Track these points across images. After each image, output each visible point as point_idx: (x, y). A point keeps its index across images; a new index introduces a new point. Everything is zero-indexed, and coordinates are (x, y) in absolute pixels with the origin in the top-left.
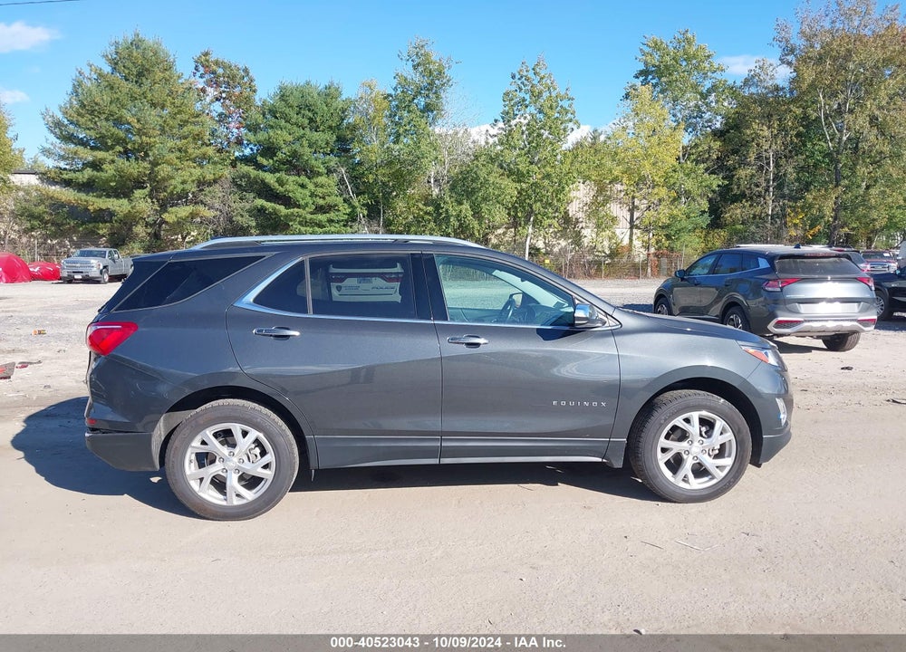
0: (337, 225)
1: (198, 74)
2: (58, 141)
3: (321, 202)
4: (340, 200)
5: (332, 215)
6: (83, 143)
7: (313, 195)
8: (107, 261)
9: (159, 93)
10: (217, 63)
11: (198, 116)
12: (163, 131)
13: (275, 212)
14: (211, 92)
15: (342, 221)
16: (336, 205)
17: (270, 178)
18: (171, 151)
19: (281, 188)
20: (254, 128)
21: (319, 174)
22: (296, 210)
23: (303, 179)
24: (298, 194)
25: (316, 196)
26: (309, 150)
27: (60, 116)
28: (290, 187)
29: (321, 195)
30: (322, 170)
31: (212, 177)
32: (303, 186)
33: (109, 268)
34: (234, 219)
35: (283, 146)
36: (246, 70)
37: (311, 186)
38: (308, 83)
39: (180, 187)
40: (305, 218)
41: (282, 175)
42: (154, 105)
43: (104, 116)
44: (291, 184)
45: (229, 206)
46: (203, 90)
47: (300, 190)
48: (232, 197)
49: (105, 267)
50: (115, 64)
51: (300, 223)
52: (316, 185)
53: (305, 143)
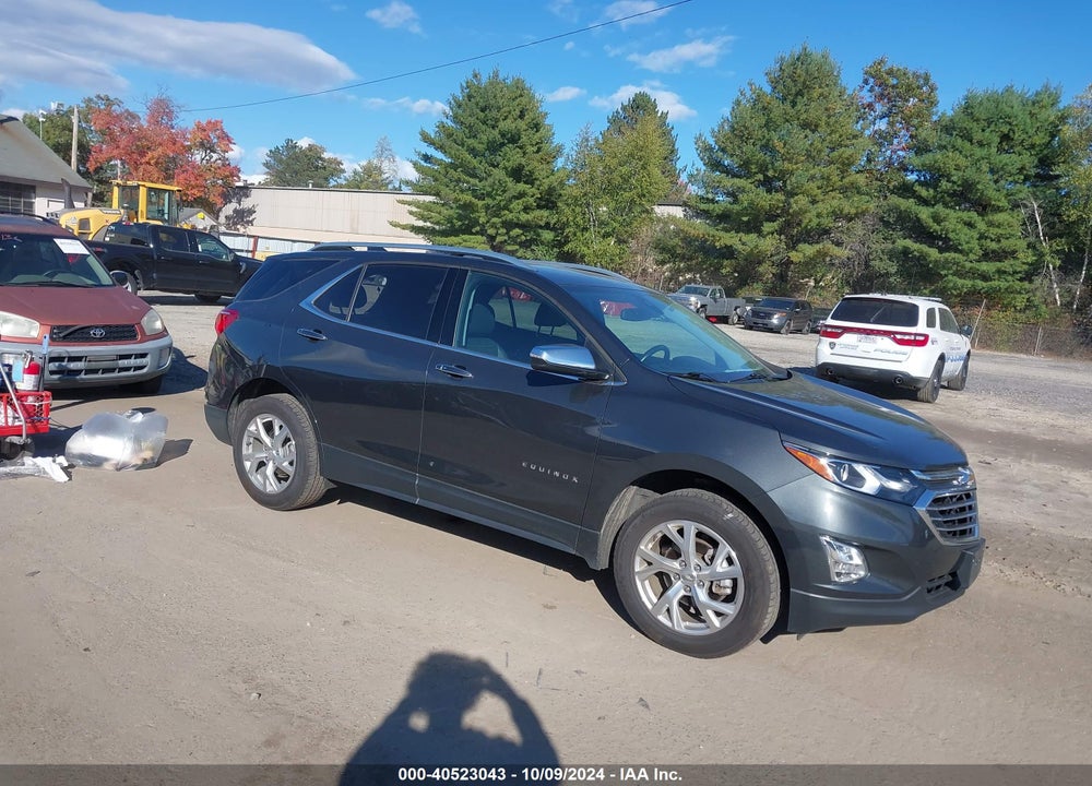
0: (1010, 278)
1: (868, 87)
2: (704, 168)
3: (994, 246)
4: (1022, 244)
5: (1006, 265)
6: (727, 171)
7: (982, 237)
8: (708, 300)
9: (814, 112)
10: (890, 73)
11: (855, 137)
12: (809, 155)
13: (923, 257)
14: (880, 108)
15: (1020, 272)
16: (1014, 252)
17: (924, 213)
18: (812, 178)
19: (938, 228)
20: (921, 149)
21: (999, 209)
22: (953, 255)
23: (974, 216)
24: (964, 236)
25: (986, 238)
26: (989, 176)
27: (711, 141)
28: (949, 225)
29: (993, 237)
30: (1003, 203)
31: (853, 211)
32: (970, 225)
33: (708, 308)
34: (872, 263)
35: (954, 172)
36: (927, 79)
37: (982, 226)
38: (1008, 90)
39: (815, 221)
40: (963, 267)
41: (939, 208)
42: (805, 125)
43: (752, 141)
44: (953, 220)
45: (868, 247)
46: (870, 106)
47: (966, 229)
48: (874, 237)
49: (702, 306)
50: (774, 83)
51: (955, 274)
52: (991, 224)
53: (985, 167)
